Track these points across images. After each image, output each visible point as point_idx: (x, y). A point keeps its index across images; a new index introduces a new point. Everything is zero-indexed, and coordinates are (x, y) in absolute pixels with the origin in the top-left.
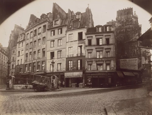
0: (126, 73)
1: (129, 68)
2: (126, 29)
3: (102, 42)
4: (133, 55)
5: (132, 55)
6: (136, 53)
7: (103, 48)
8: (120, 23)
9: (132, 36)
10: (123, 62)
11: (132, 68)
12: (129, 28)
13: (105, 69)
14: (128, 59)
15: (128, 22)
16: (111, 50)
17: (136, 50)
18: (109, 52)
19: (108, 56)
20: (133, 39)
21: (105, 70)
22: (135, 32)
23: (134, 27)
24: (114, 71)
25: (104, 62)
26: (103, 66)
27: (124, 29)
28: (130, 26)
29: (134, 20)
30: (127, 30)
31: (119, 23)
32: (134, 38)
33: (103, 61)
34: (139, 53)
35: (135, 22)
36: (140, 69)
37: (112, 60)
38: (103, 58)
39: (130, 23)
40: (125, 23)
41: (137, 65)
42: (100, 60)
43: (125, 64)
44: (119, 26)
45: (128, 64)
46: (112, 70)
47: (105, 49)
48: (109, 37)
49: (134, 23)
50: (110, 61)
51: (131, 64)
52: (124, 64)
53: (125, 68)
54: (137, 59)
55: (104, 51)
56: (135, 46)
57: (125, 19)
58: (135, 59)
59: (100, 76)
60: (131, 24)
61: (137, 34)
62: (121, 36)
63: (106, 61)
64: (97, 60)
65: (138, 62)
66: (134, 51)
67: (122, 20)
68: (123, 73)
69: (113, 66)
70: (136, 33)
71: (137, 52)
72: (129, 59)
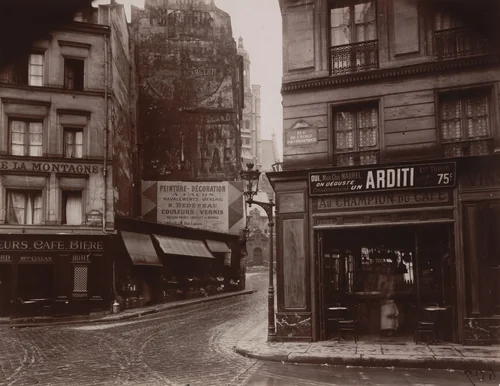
0: (170, 241)
1: (194, 221)
2: (185, 53)
3: (46, 76)
4: (212, 170)
5: (208, 165)
6: (222, 161)
7: (48, 105)
8: (160, 24)
9: (209, 85)
10: (169, 195)
11: (208, 225)
12: (198, 52)
13: (52, 218)
14: (189, 185)
15: (194, 25)
16: (92, 123)
17: (221, 149)
18: (81, 130)
19: (74, 150)
20: (212, 99)
21: (55, 224)
22: (218, 71)
23: (215, 53)
24: (103, 232)
25: (53, 178)
26: (44, 204)
27: (176, 53)
28: (203, 43)
29: (218, 22)
30: (189, 60)
31: (155, 22)
32: (217, 95)
33: (47, 175)
34: (233, 161)
35: (222, 29)
36: (237, 229)
37: (95, 171)
38: (45, 158)
39: (202, 30)
40: (183, 26)
41: (226, 213)
42: (29, 166)
43: (178, 205)
44: (158, 36)
45: (189, 205)
46: (95, 225)
47: (61, 112)
48: (83, 53)
49: (217, 34)
50: (87, 177)
51: (204, 206)
52: (174, 203)
53: (178, 221)
54: (225, 184)
55: (53, 120)
56: (218, 131)
57: (184, 11)
58: (218, 184)
59: (24, 253)
60: (204, 37)
61: (228, 82)
62: (165, 81)
63: (60, 176)
64: (10, 165)
65: (230, 197)
66: (217, 152)
67: (169, 12)
68: (156, 245)
69: (98, 204)
70: (225, 75)
71: (226, 158)
72: (195, 184)
